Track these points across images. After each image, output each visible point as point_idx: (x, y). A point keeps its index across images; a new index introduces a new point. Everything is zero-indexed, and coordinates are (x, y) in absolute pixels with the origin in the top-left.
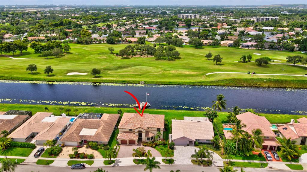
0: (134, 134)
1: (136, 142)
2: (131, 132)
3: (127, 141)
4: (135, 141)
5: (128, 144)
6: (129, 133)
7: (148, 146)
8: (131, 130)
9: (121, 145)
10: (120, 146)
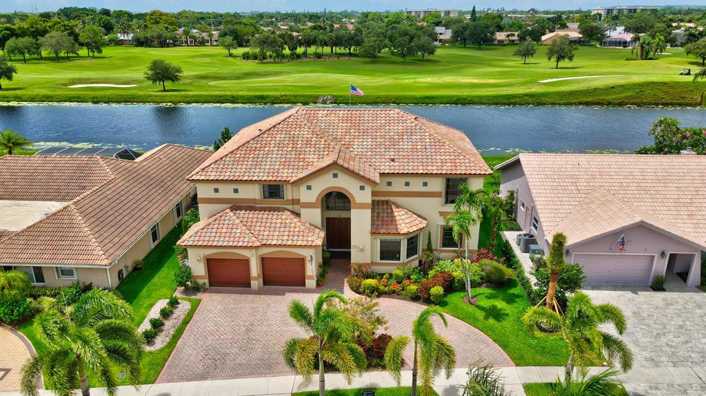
0: (298, 215)
1: (311, 269)
2: (273, 202)
3: (246, 262)
4: (302, 261)
5: (255, 284)
6: (264, 209)
7: (391, 294)
8: (273, 190)
9: (205, 291)
10: (199, 296)
